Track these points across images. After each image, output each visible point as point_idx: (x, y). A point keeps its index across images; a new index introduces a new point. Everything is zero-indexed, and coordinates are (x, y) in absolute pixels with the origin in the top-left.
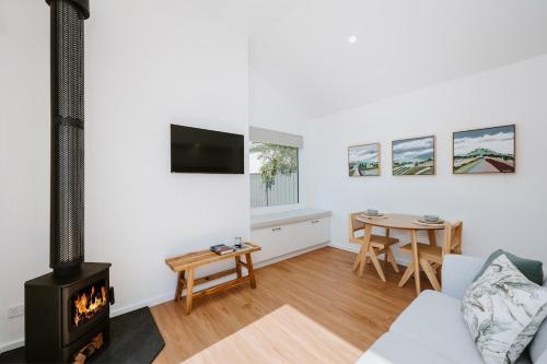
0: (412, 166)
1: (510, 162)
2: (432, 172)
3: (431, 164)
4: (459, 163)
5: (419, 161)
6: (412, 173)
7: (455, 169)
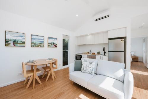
0: (38, 44)
1: (56, 45)
2: (43, 46)
3: (43, 44)
4: (49, 44)
5: (40, 43)
6: (38, 46)
7: (48, 46)
